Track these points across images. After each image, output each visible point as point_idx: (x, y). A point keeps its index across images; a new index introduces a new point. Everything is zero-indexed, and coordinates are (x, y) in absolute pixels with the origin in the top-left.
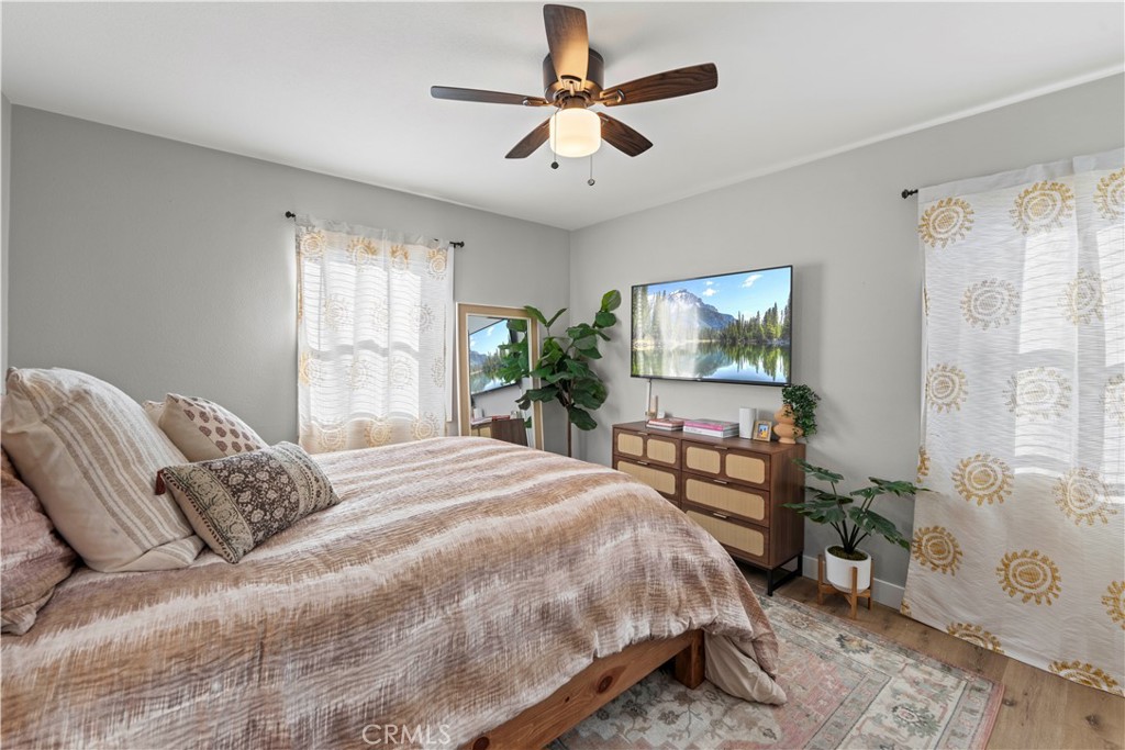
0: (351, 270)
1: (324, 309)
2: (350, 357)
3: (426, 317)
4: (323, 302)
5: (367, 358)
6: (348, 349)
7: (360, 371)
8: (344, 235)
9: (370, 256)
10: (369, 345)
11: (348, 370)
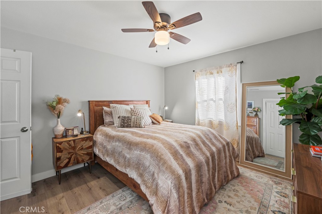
0: (206, 80)
1: (199, 91)
2: (206, 103)
3: (227, 90)
4: (199, 90)
5: (212, 103)
6: (206, 101)
7: (210, 107)
8: (204, 72)
9: (212, 75)
10: (212, 100)
11: (206, 106)
